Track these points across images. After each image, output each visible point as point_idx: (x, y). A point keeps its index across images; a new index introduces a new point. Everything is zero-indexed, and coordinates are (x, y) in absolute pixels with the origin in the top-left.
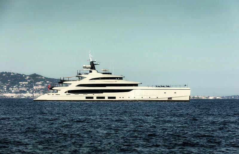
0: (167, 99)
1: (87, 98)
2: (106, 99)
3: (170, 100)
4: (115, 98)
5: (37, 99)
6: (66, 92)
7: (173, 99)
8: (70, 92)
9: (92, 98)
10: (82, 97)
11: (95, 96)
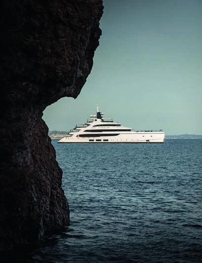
0: (145, 141)
1: (90, 140)
2: (102, 141)
3: (148, 142)
4: (108, 140)
5: (60, 141)
6: (77, 136)
7: (150, 141)
8: (81, 136)
9: (93, 140)
10: (86, 140)
11: (95, 139)
